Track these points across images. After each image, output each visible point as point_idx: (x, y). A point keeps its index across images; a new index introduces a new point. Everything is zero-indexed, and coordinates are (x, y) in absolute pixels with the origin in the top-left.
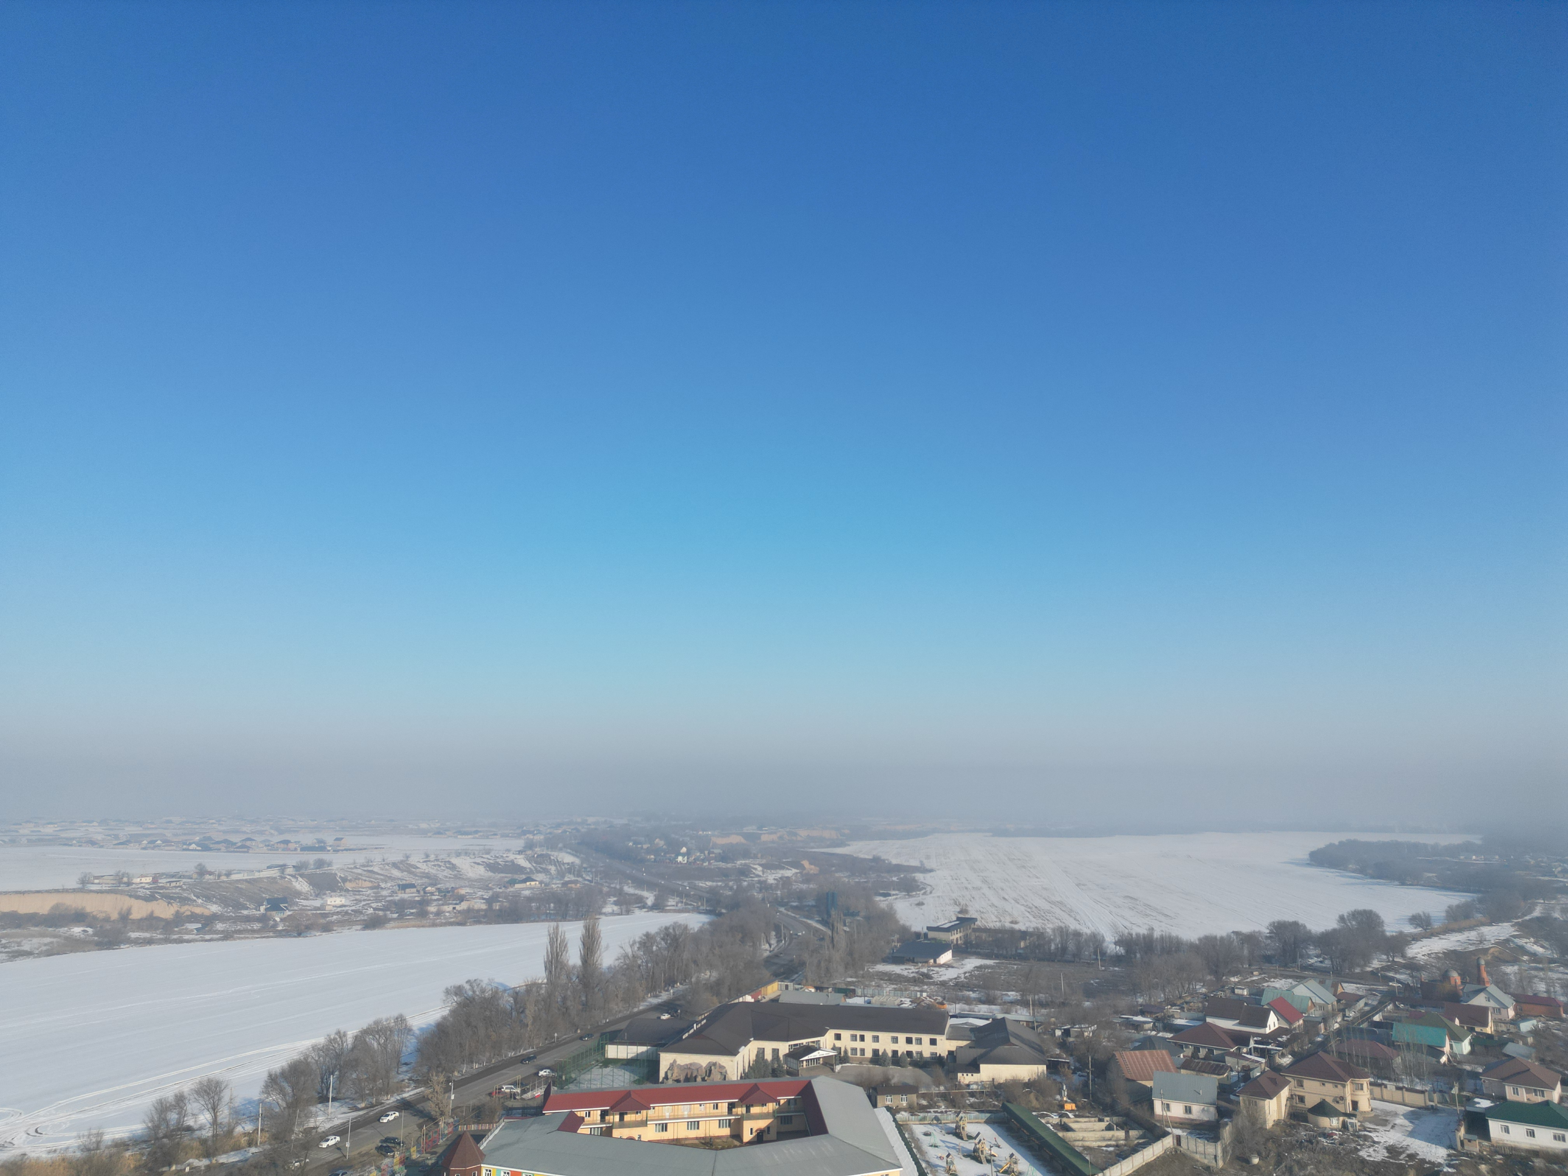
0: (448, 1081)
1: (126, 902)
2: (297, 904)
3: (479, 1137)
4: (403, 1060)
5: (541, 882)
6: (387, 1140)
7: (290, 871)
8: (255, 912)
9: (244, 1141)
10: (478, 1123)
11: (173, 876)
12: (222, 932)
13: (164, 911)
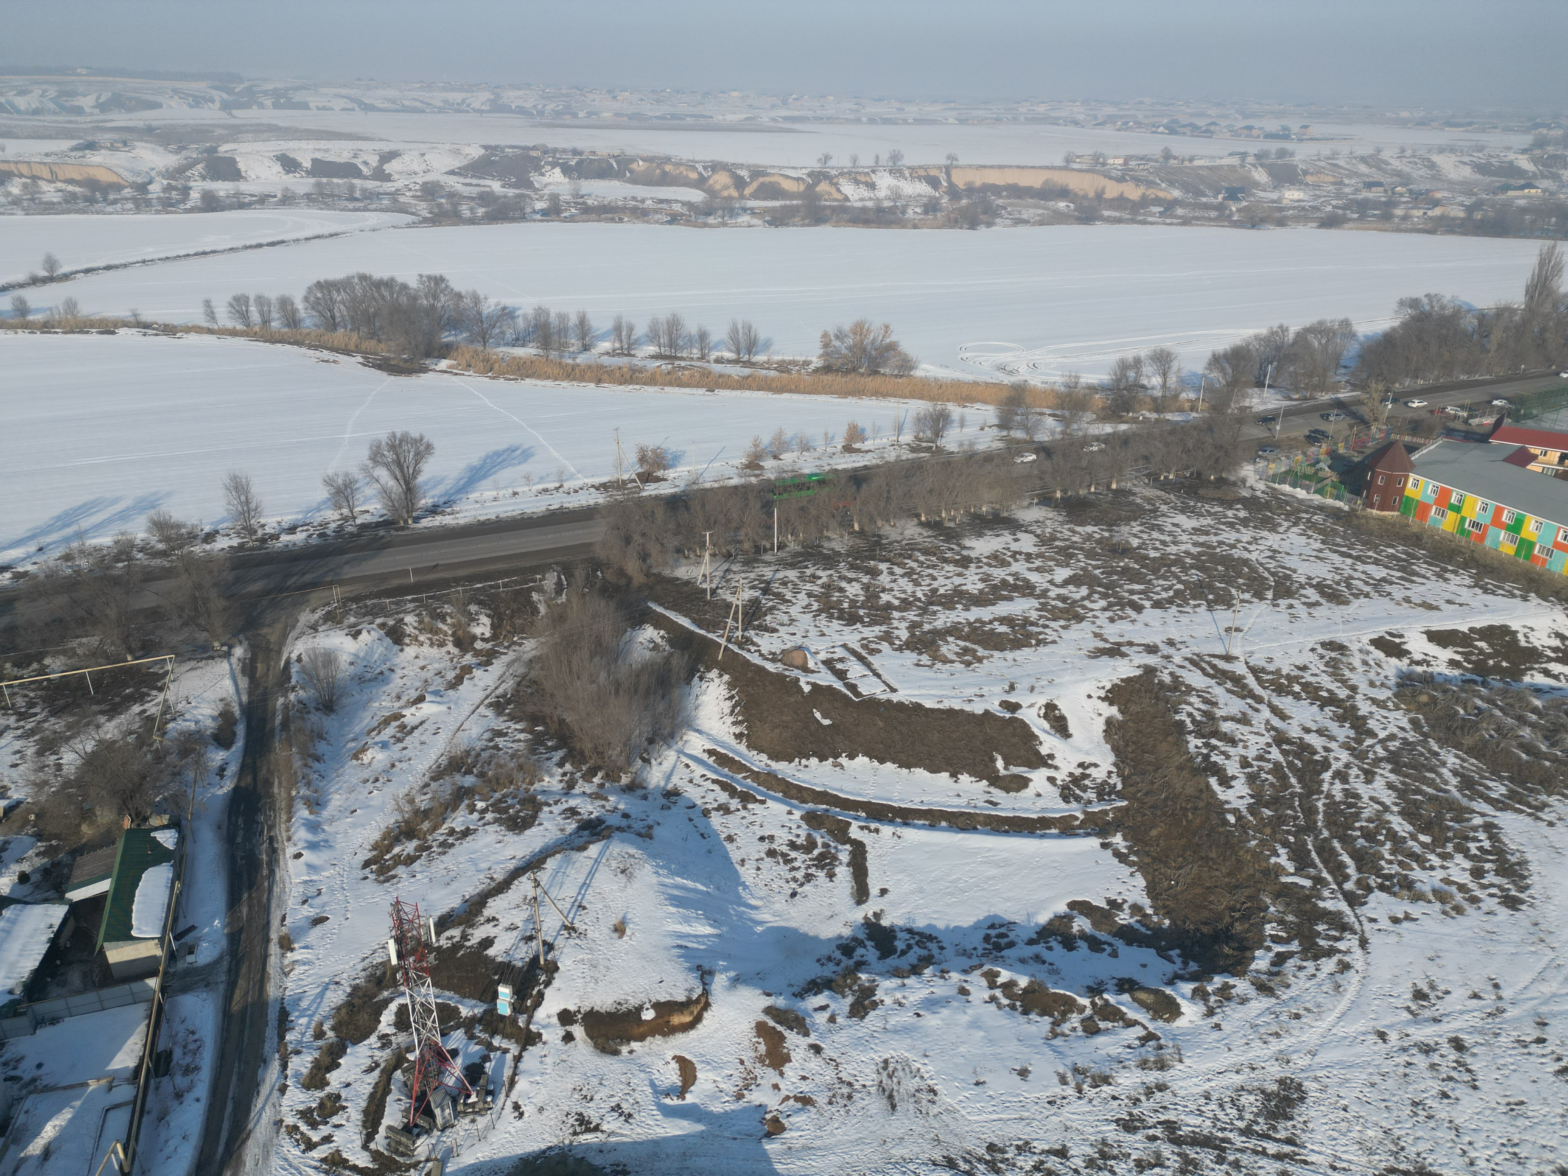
0: (1388, 390)
1: (1102, 182)
2: (1254, 195)
3: (1411, 449)
4: (1343, 363)
5: (1544, 191)
6: (1316, 431)
7: (1250, 159)
8: (1213, 200)
9: (1187, 405)
10: (1413, 435)
11: (1142, 159)
12: (1181, 217)
13: (1133, 192)
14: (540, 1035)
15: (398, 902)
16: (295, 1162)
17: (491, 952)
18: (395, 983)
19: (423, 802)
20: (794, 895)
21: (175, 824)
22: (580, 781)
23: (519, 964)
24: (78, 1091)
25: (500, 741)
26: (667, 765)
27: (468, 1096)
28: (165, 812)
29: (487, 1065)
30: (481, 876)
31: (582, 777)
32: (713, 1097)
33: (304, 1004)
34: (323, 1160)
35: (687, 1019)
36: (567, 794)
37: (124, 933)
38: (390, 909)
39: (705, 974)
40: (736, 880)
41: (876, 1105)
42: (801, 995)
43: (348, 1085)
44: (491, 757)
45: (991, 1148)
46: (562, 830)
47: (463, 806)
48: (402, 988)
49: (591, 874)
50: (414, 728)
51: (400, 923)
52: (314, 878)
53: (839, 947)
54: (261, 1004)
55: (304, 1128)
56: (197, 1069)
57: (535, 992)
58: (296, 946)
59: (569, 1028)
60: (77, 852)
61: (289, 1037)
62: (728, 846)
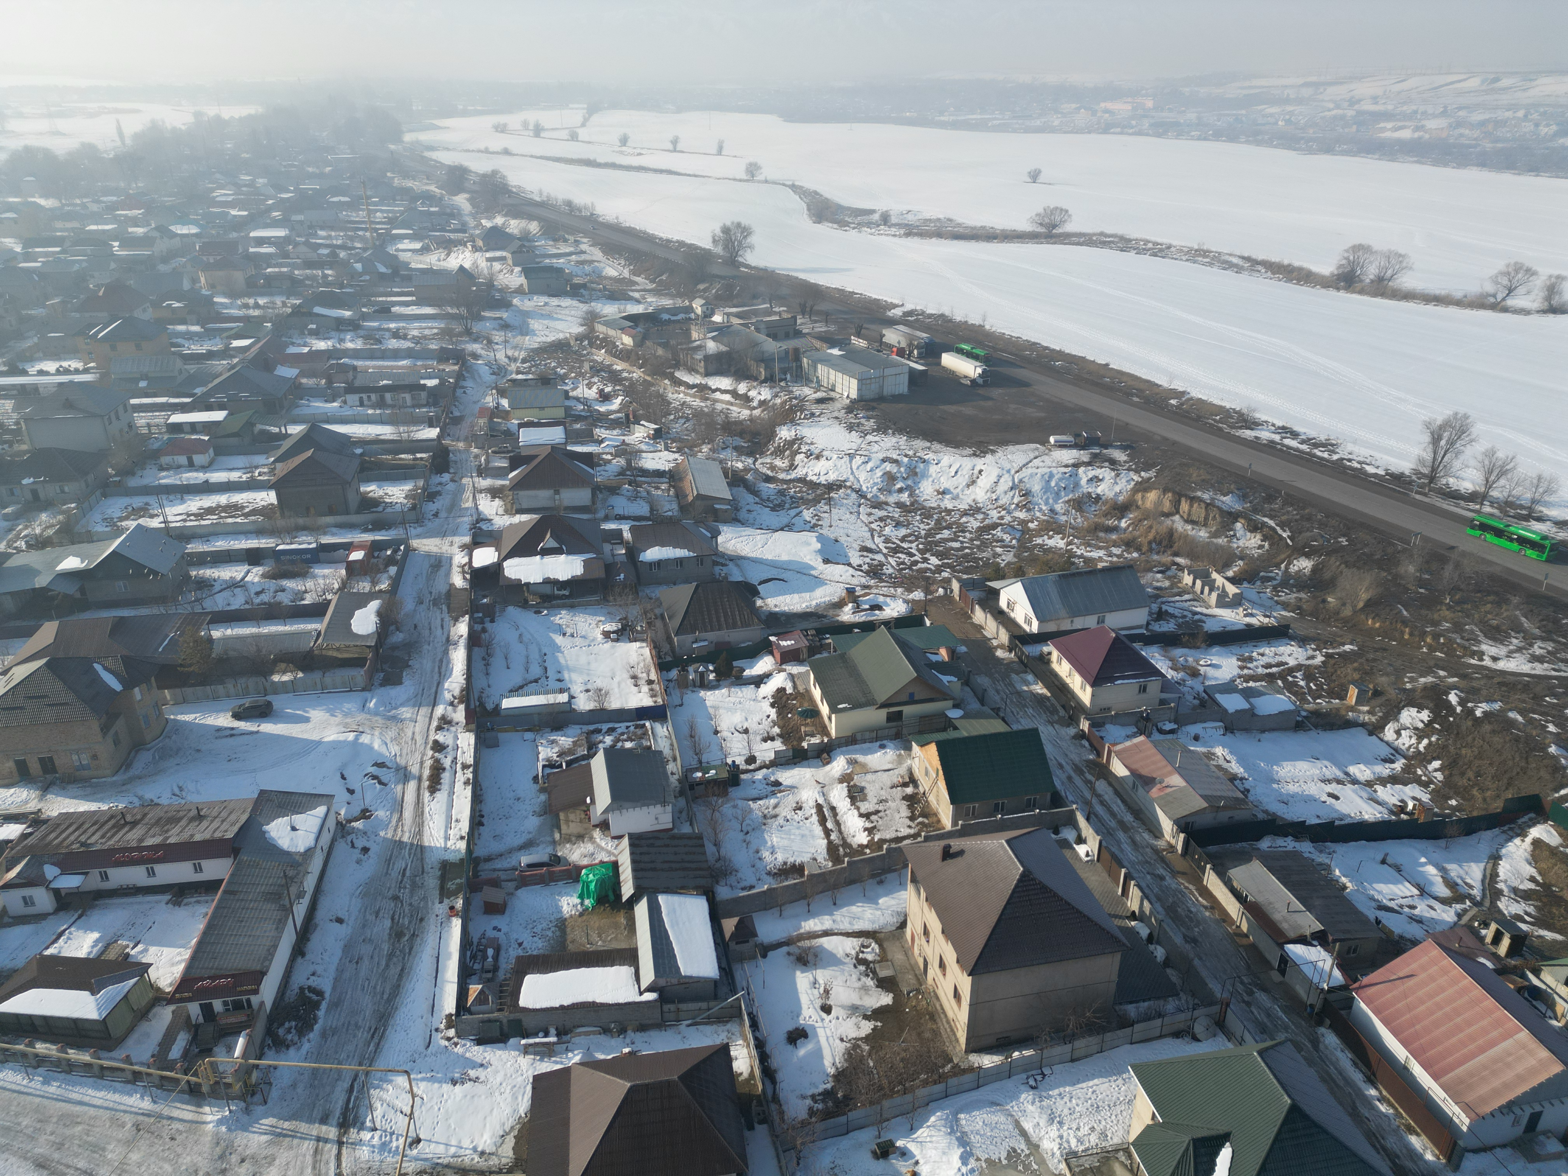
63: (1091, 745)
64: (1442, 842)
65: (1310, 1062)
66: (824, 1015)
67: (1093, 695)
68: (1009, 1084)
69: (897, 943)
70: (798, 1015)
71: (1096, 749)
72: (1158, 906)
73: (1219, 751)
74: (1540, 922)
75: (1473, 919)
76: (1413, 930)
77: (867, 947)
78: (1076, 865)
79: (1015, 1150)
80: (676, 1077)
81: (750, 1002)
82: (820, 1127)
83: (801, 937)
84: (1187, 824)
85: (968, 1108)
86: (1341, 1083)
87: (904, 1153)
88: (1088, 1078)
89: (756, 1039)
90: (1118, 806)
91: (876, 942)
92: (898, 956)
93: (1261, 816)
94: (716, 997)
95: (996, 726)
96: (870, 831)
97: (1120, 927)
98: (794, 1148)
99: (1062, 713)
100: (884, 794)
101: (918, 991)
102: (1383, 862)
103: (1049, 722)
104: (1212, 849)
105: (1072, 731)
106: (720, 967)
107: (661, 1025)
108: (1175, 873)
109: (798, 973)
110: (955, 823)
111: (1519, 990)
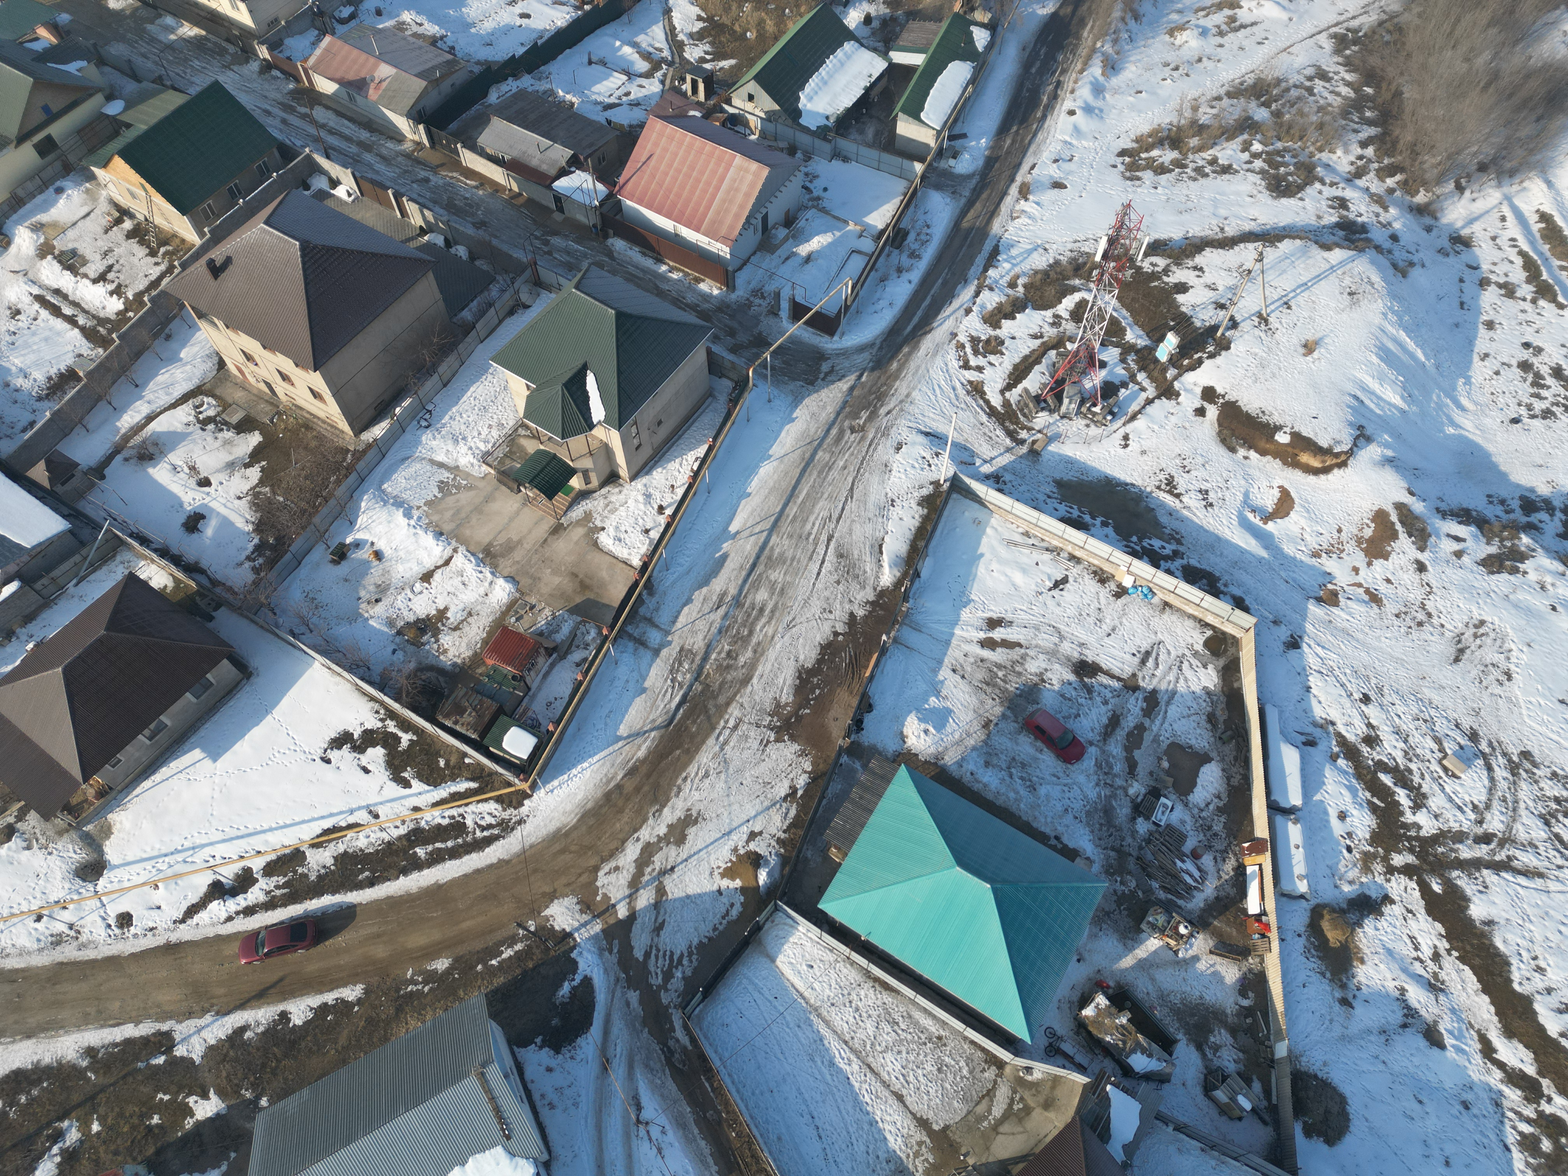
14: (1178, 395)
15: (1129, 205)
16: (952, 371)
17: (1180, 298)
18: (1088, 278)
19: (1205, 115)
20: (1515, 421)
21: (992, 27)
22: (1372, 174)
23: (1198, 324)
24: (840, 224)
25: (1319, 85)
26: (1480, 206)
27: (1095, 405)
28: (990, 10)
29: (1123, 390)
30: (1214, 222)
31: (1378, 171)
32: (1292, 540)
33: (1014, 252)
34: (970, 382)
35: (1316, 463)
36: (1349, 181)
37: (915, 112)
38: (1120, 208)
39: (1362, 437)
40: (1463, 369)
41: (1442, 647)
42: (1444, 514)
43: (1013, 338)
44: (1299, 98)
45: (1526, 755)
46: (1319, 217)
47: (1240, 139)
48: (1092, 285)
49: (1318, 278)
50: (1243, 26)
51: (1120, 226)
52: (1074, 142)
53: (1522, 498)
54: (983, 232)
55: (968, 350)
56: (919, 257)
57: (1196, 356)
58: (1031, 197)
59: (1206, 404)
60: (913, 15)
61: (991, 272)
62: (1482, 331)
63: (283, 72)
64: (625, 18)
65: (614, 272)
66: (206, 489)
67: (251, 11)
68: (407, 436)
69: (229, 384)
70: (181, 505)
71: (291, 75)
72: (437, 209)
73: (407, 16)
74: (718, 55)
75: (672, 81)
76: (637, 115)
77: (202, 405)
78: (346, 211)
79: (442, 482)
80: (103, 632)
81: (123, 526)
82: (272, 575)
83: (127, 438)
84: (419, 112)
85: (386, 476)
86: (641, 275)
87: (357, 545)
88: (464, 391)
89: (155, 551)
90: (348, 128)
91: (207, 395)
92: (238, 395)
93: (477, 69)
94: (83, 544)
95: (171, 102)
96: (117, 291)
97: (418, 248)
98: (262, 605)
99: (231, 49)
100: (103, 244)
101: (279, 413)
102: (590, 63)
103: (224, 66)
104: (453, 126)
105: (255, 66)
106: (64, 516)
107: (47, 602)
108: (435, 169)
109: (151, 471)
110: (201, 234)
111: (723, 124)
